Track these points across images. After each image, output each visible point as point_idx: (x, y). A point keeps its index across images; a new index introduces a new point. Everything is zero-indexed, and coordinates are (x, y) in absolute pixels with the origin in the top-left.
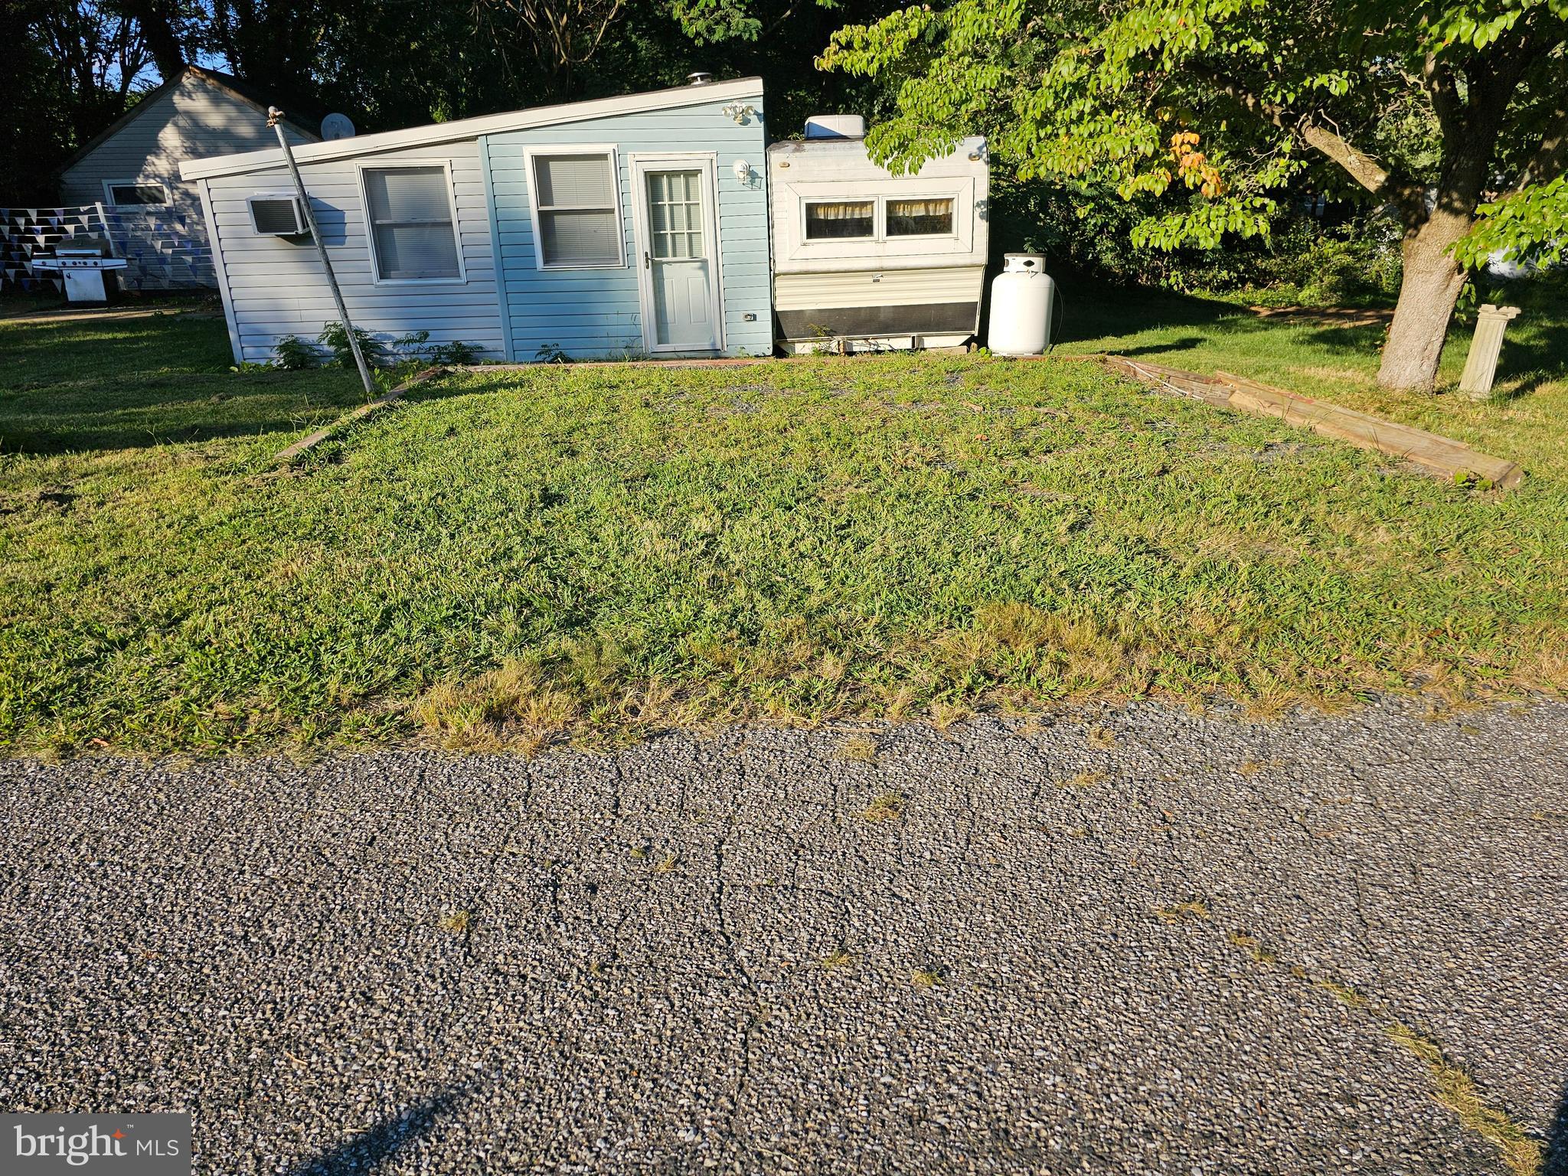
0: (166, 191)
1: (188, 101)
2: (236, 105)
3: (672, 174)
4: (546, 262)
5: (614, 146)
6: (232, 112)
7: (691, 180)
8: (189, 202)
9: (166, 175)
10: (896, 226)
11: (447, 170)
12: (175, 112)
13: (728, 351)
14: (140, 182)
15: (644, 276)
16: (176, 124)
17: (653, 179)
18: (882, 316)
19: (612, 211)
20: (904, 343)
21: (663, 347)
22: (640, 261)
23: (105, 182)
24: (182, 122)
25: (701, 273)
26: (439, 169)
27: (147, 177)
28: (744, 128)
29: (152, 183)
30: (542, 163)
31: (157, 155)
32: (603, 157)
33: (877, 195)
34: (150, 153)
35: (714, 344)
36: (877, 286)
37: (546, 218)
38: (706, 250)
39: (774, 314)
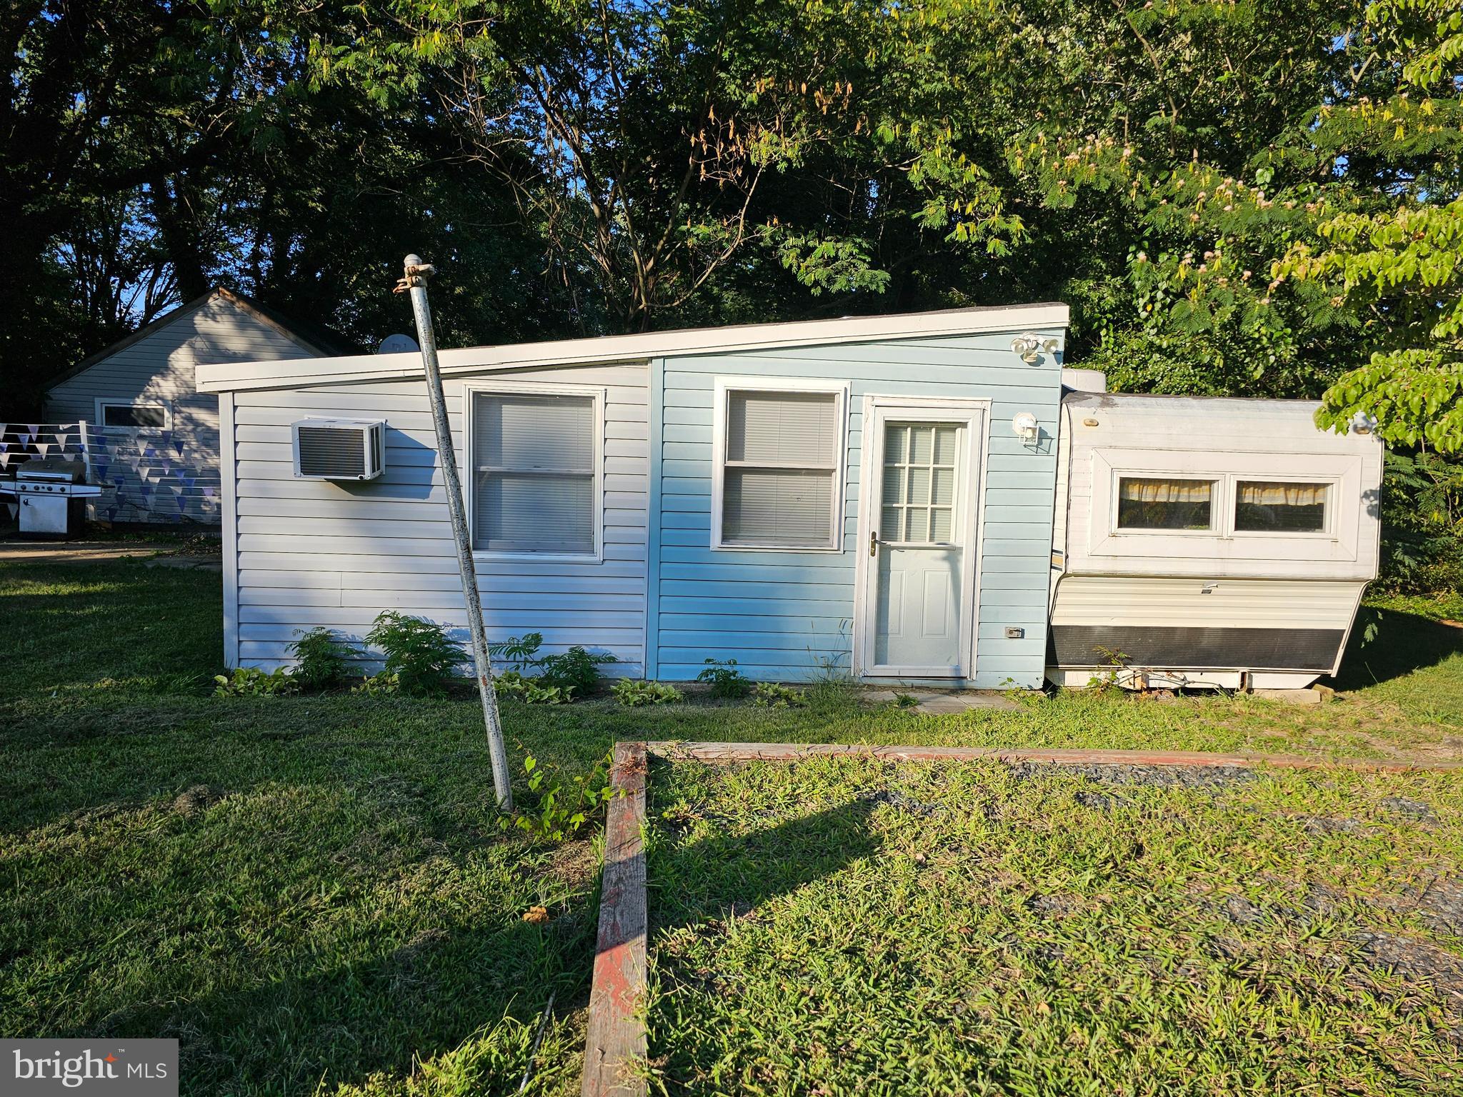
0: (167, 414)
1: (211, 322)
2: (263, 330)
3: (918, 426)
4: (725, 538)
5: (846, 383)
6: (257, 337)
7: (945, 436)
8: (190, 427)
9: (170, 397)
10: (1248, 518)
11: (598, 403)
12: (194, 333)
13: (978, 681)
14: (139, 402)
15: (864, 566)
16: (192, 346)
17: (892, 430)
18: (1205, 642)
19: (828, 472)
20: (1231, 679)
21: (881, 670)
22: (863, 543)
23: (98, 401)
24: (199, 344)
25: (946, 565)
26: (586, 401)
27: (148, 398)
28: (1035, 372)
29: (152, 404)
30: (737, 399)
31: (163, 376)
32: (829, 397)
33: (1223, 473)
34: (156, 374)
35: (957, 669)
36: (1206, 599)
37: (732, 476)
38: (960, 531)
39: (1051, 630)
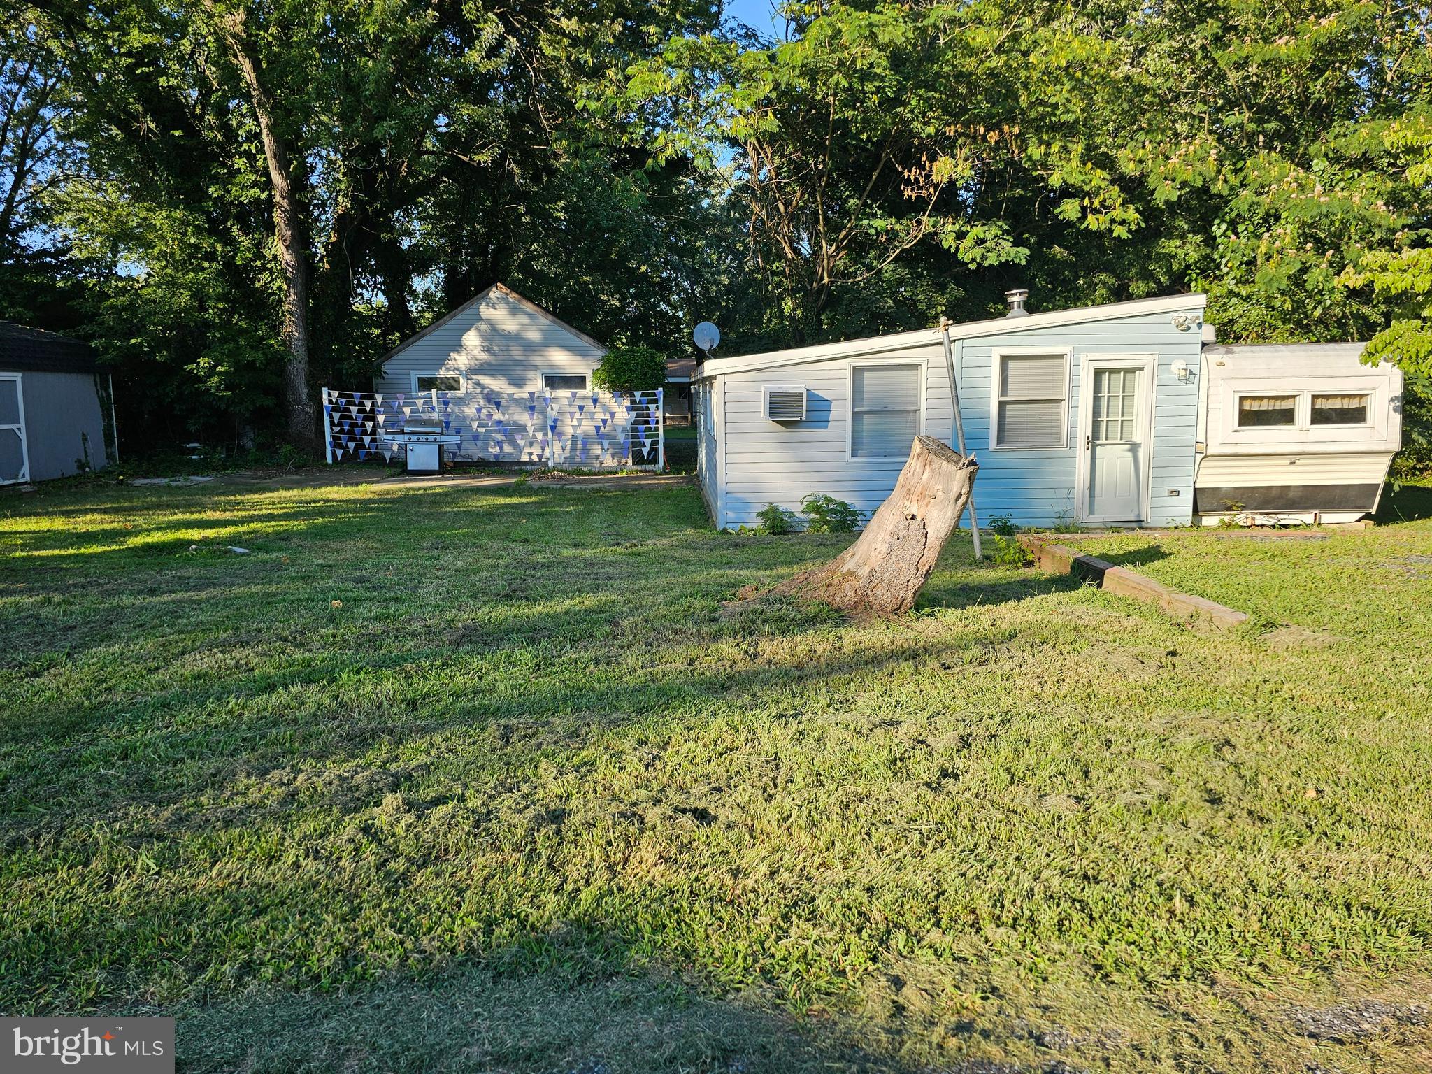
0: (462, 381)
1: (491, 310)
2: (529, 314)
3: (1113, 371)
4: (998, 444)
5: (1071, 348)
7: (1129, 376)
8: (479, 390)
9: (463, 368)
10: (1319, 417)
11: (924, 367)
12: (481, 319)
13: (1149, 520)
14: (442, 373)
15: (1082, 456)
16: (478, 329)
17: (1098, 373)
18: (1291, 494)
19: (1059, 401)
20: (1308, 518)
21: (1092, 518)
22: (1081, 443)
23: (413, 373)
25: (1130, 454)
26: (915, 367)
28: (1185, 335)
29: (451, 374)
30: (1005, 359)
32: (1061, 357)
33: (1302, 390)
35: (1139, 516)
36: (1292, 468)
37: (1002, 405)
38: (1139, 433)
39: (1195, 490)
